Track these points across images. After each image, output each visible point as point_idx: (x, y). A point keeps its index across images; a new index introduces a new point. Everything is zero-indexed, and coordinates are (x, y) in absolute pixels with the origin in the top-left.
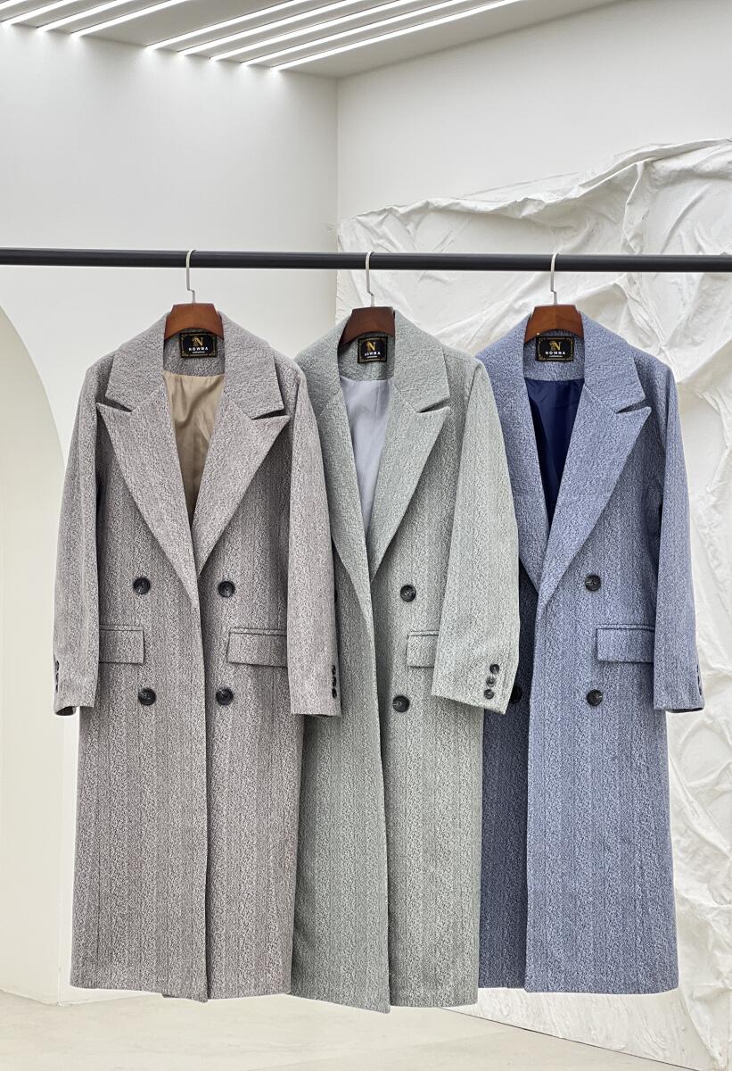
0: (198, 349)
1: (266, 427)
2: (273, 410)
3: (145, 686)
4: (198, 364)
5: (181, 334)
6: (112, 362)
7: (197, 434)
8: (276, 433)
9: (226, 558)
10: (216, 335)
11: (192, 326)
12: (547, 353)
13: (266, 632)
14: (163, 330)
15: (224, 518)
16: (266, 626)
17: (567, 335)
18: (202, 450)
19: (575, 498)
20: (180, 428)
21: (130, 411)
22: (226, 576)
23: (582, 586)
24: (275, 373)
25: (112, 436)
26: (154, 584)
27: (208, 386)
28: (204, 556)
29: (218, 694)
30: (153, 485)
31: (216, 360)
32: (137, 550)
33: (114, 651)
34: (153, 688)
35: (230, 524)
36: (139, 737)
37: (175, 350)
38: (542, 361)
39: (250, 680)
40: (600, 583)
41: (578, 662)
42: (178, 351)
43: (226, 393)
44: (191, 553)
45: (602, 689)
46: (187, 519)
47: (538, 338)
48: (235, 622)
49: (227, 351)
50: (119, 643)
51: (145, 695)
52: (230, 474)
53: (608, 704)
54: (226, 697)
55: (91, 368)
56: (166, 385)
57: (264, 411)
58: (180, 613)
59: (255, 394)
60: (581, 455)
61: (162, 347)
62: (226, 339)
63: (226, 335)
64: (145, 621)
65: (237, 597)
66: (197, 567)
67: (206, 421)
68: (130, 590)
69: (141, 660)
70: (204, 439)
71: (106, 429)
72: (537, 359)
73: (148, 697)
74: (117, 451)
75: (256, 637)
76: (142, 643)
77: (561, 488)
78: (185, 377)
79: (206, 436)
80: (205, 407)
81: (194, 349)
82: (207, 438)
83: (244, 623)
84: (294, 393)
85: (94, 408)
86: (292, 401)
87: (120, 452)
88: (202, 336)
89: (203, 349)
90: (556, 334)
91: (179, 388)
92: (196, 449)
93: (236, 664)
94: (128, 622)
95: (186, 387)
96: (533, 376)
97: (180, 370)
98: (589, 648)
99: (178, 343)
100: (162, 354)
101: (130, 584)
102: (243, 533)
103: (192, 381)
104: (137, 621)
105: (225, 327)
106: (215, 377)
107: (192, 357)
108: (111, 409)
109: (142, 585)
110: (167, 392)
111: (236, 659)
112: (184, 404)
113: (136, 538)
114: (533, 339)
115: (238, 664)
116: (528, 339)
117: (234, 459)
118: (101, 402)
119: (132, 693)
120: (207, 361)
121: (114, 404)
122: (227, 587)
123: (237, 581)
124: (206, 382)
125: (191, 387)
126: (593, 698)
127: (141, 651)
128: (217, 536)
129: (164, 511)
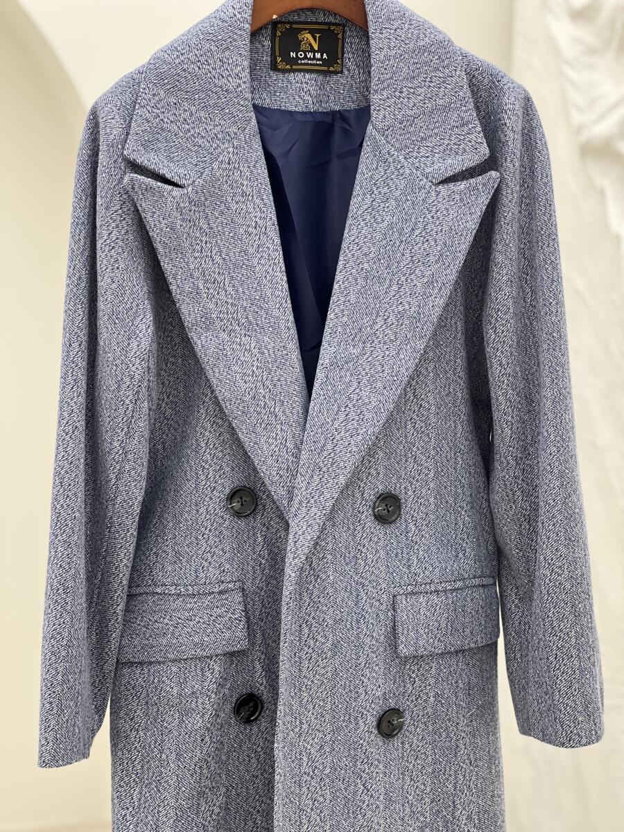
12: (293, 55)
17: (332, 19)
19: (356, 351)
23: (367, 518)
38: (284, 71)
40: (399, 508)
41: (362, 660)
45: (403, 704)
47: (275, 24)
53: (413, 733)
60: (366, 266)
72: (274, 67)
77: (327, 330)
90: (312, 18)
96: (267, 101)
98: (380, 632)
114: (264, 27)
116: (258, 25)
126: (389, 724)
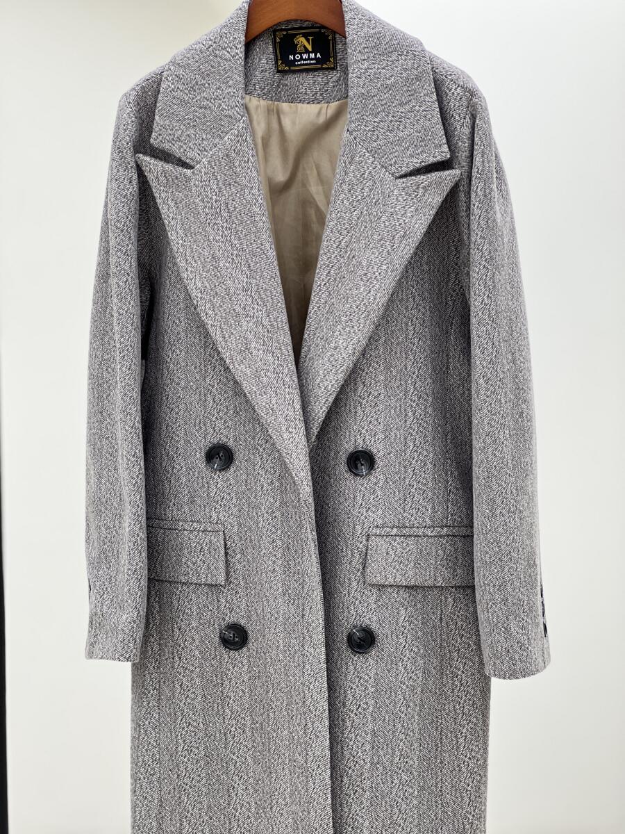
0: (305, 56)
1: (421, 190)
2: (431, 160)
3: (231, 619)
4: (306, 82)
5: (275, 31)
6: (159, 84)
7: (306, 202)
8: (437, 199)
9: (360, 412)
10: (334, 33)
11: (292, 16)
13: (429, 532)
14: (243, 26)
15: (351, 347)
16: (429, 522)
18: (315, 227)
20: (277, 192)
21: (192, 167)
22: (360, 441)
24: (435, 97)
25: (164, 210)
26: (240, 456)
27: (322, 120)
28: (320, 410)
29: (350, 638)
30: (232, 291)
31: (334, 76)
32: (210, 399)
33: (179, 562)
34: (242, 622)
35: (364, 353)
36: (224, 702)
37: (265, 58)
39: (402, 612)
42: (272, 62)
43: (351, 133)
44: (298, 406)
46: (290, 348)
48: (376, 517)
49: (351, 60)
50: (185, 551)
51: (230, 635)
52: (361, 272)
54: (364, 641)
55: (126, 95)
56: (251, 121)
57: (416, 163)
58: (283, 503)
59: (401, 134)
61: (242, 55)
62: (350, 38)
63: (350, 30)
64: (227, 516)
65: (378, 475)
66: (308, 429)
67: (321, 180)
68: (201, 464)
69: (221, 580)
70: (318, 209)
71: (154, 199)
73: (235, 638)
74: (172, 236)
75: (411, 541)
76: (223, 552)
78: (285, 106)
79: (321, 204)
80: (318, 156)
81: (298, 57)
82: (323, 208)
83: (391, 518)
84: (467, 131)
85: (132, 164)
86: (464, 145)
87: (176, 237)
88: (310, 34)
89: (312, 56)
91: (275, 125)
92: (306, 227)
93: (381, 587)
94: (198, 517)
95: (287, 123)
97: (274, 94)
99: (271, 47)
100: (241, 69)
101: (200, 456)
102: (388, 368)
103: (296, 112)
104: (214, 515)
105: (347, 17)
106: (334, 106)
107: (294, 72)
108: (160, 163)
109: (220, 456)
110: (253, 135)
111: (378, 579)
112: (284, 152)
113: (208, 380)
115: (383, 586)
117: (367, 246)
118: (145, 153)
119: (208, 631)
120: (320, 77)
121: (165, 156)
122: (361, 461)
123: (378, 450)
124: (319, 113)
125: (294, 123)
127: (222, 565)
128: (341, 377)
129: (250, 336)
